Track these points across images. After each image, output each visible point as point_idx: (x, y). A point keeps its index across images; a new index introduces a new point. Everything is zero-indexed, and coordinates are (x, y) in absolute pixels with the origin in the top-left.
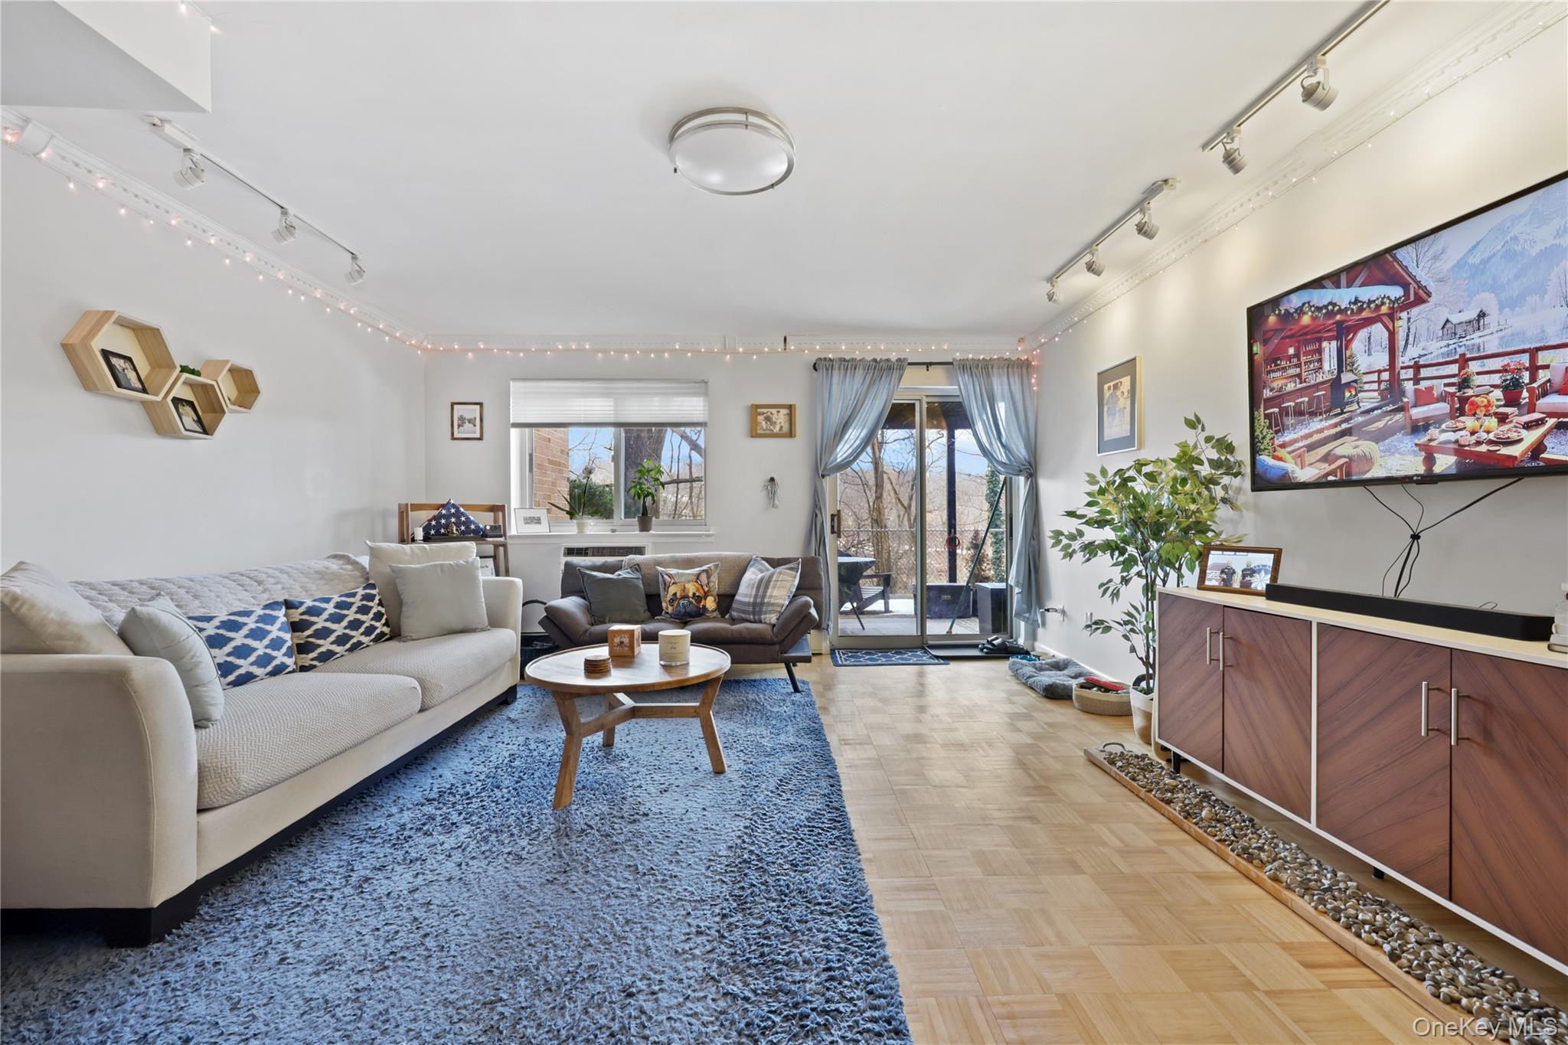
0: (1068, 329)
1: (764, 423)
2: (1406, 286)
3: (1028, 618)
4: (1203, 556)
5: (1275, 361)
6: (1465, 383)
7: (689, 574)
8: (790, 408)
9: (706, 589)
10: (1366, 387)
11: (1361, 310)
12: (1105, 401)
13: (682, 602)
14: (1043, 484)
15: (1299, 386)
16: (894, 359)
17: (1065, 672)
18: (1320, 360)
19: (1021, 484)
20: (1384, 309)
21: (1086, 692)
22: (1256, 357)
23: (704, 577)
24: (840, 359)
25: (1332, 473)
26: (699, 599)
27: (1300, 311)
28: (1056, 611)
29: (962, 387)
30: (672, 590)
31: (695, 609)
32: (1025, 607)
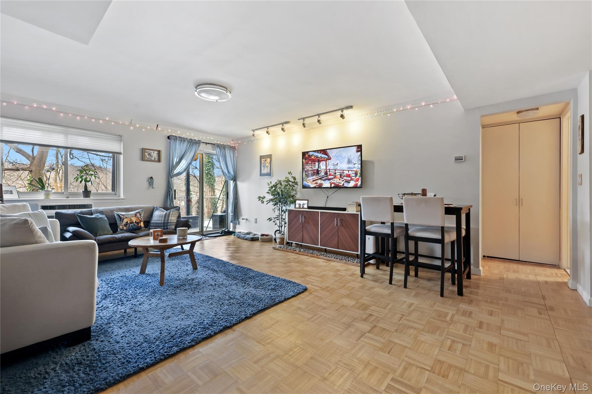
0: (249, 141)
1: (147, 156)
2: (328, 156)
3: (234, 223)
4: (295, 202)
5: (307, 164)
6: (335, 174)
7: (131, 214)
8: (159, 152)
9: (140, 219)
10: (322, 172)
11: (322, 158)
12: (262, 163)
13: (131, 225)
14: (239, 183)
15: (311, 169)
16: (197, 140)
17: (250, 235)
18: (315, 165)
19: (231, 183)
20: (325, 159)
21: (262, 237)
22: (304, 162)
23: (138, 215)
24: (179, 137)
25: (317, 186)
26: (138, 223)
27: (312, 155)
28: (245, 219)
29: (217, 152)
30: (125, 221)
31: (137, 227)
32: (233, 219)
